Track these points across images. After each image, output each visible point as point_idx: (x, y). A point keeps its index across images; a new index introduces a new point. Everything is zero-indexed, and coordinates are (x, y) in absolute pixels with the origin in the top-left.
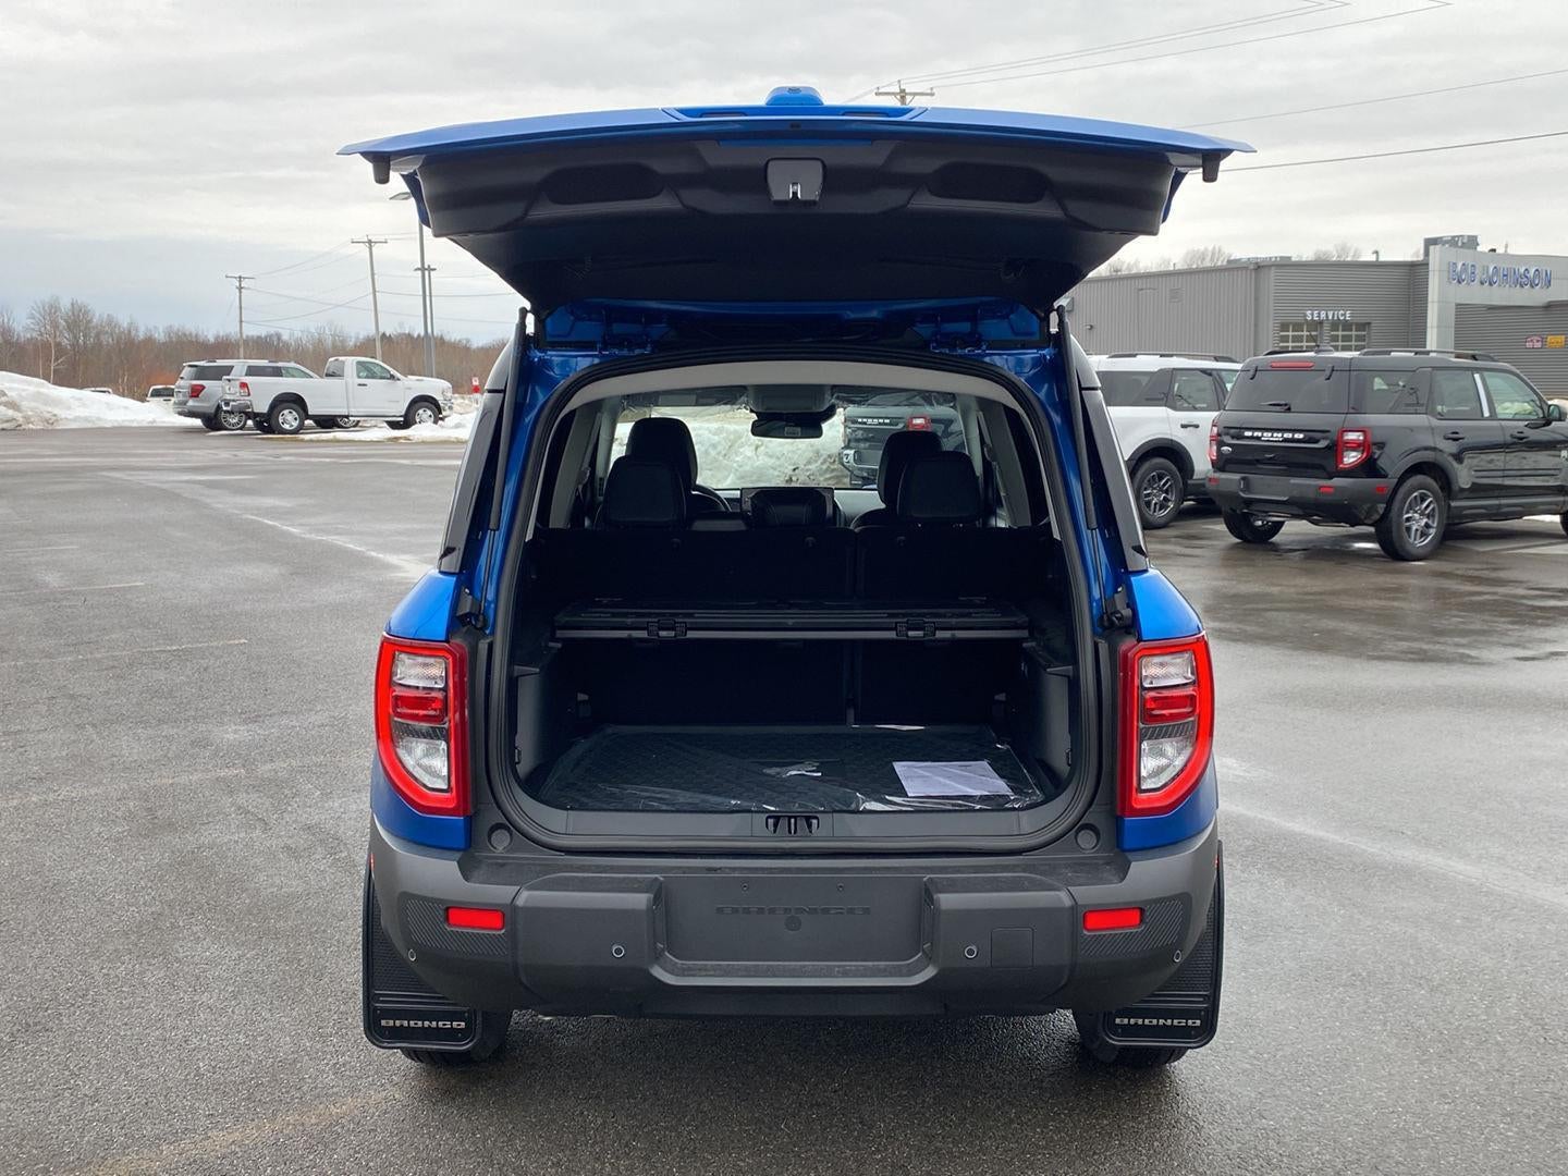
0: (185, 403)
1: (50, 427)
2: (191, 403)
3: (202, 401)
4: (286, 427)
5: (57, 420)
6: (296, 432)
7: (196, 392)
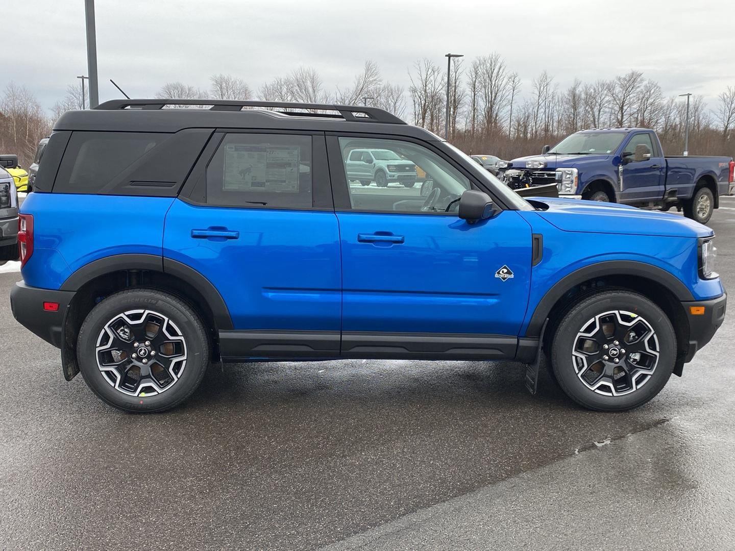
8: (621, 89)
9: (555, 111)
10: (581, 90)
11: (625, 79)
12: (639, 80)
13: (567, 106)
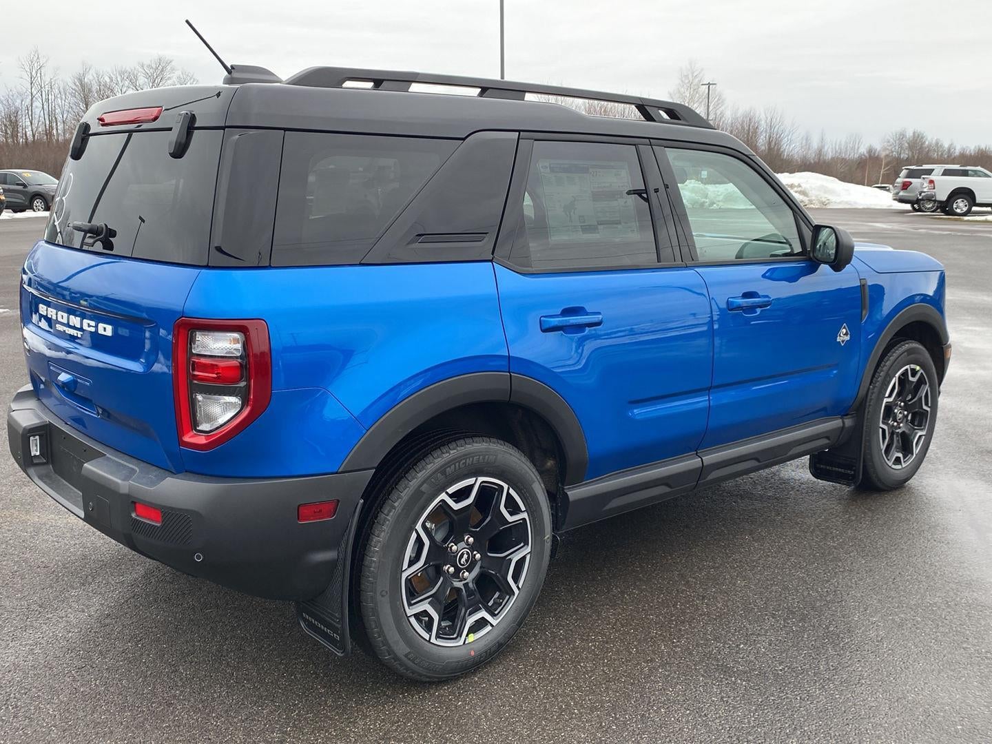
0: (898, 193)
1: (824, 207)
2: (902, 193)
3: (909, 192)
4: (958, 211)
5: (829, 203)
6: (965, 214)
7: (905, 186)
8: (146, 80)
9: (57, 107)
10: (91, 78)
11: (150, 66)
12: (169, 68)
13: (73, 100)
